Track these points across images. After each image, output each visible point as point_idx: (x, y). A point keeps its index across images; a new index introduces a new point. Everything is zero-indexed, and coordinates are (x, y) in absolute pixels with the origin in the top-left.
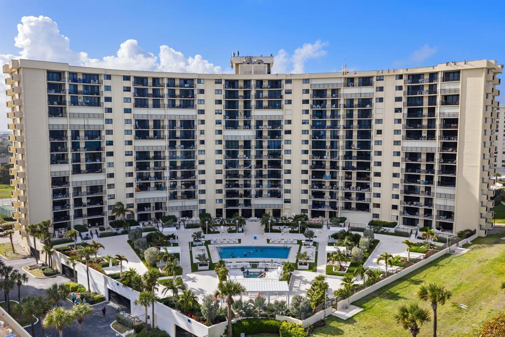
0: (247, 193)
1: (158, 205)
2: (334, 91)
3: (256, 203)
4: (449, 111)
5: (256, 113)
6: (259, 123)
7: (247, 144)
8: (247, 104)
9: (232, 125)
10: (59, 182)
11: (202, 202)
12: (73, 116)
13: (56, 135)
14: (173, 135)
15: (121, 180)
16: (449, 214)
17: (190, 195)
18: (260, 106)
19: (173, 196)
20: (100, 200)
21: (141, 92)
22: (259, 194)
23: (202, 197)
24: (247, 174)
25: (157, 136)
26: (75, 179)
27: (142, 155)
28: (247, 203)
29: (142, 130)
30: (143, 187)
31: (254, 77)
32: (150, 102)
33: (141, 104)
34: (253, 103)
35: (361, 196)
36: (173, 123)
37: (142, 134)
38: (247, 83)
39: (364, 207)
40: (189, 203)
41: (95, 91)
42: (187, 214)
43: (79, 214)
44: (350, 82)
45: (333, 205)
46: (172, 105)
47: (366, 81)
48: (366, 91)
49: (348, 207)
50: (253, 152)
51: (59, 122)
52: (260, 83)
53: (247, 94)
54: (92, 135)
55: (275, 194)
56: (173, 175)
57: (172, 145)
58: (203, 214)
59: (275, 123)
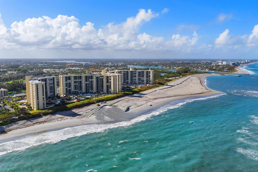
0: (88, 90)
1: (77, 91)
2: (99, 77)
3: (90, 91)
4: (110, 80)
5: (89, 80)
6: (90, 81)
7: (88, 84)
8: (88, 79)
9: (86, 81)
10: (66, 89)
11: (83, 91)
12: (68, 81)
13: (66, 84)
14: (79, 83)
15: (73, 88)
16: (111, 92)
17: (81, 90)
18: (90, 79)
19: (79, 90)
20: (70, 91)
21: (75, 78)
22: (90, 90)
23: (83, 90)
24: (88, 87)
25: (77, 83)
26: (68, 88)
27: (75, 85)
28: (89, 91)
29: (75, 82)
30: (75, 89)
31: (89, 76)
32: (76, 79)
33: (75, 79)
34: (89, 78)
35: (102, 90)
36: (79, 81)
37: (75, 83)
38: (88, 76)
39: (103, 91)
40: (81, 91)
41: (70, 78)
42: (81, 92)
43: (68, 93)
44: (101, 76)
45: (99, 91)
46: (79, 79)
47: (102, 76)
48: (102, 77)
49: (101, 91)
50: (89, 85)
51: (67, 82)
52: (90, 76)
53: (88, 77)
54: (70, 83)
55: (92, 90)
56: (79, 88)
57: (79, 84)
58: (83, 92)
59: (92, 81)
